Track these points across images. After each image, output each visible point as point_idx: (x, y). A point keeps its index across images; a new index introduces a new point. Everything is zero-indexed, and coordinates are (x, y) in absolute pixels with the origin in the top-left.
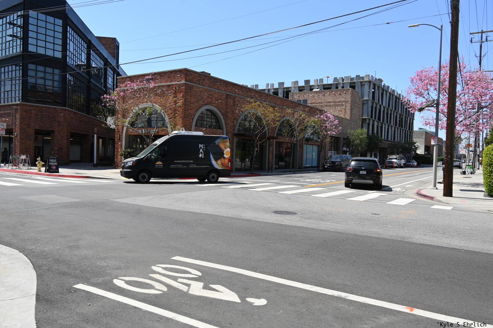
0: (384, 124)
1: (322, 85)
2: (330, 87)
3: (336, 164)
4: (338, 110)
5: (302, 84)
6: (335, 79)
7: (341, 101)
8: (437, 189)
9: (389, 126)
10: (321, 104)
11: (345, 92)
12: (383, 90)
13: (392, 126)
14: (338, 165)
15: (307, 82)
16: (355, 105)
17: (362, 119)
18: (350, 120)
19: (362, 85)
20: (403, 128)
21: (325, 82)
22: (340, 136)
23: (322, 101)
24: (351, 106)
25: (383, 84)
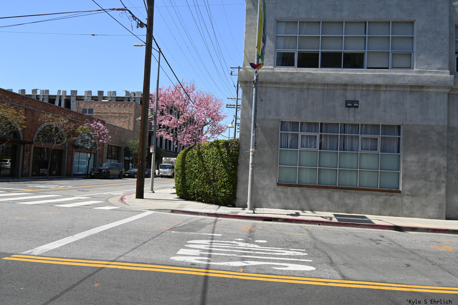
1: (114, 97)
2: (123, 99)
4: (123, 121)
5: (95, 94)
6: (127, 92)
7: (125, 113)
10: (106, 115)
11: (129, 105)
14: (104, 172)
15: (101, 93)
18: (134, 132)
21: (118, 95)
22: (120, 146)
23: (108, 111)
24: (134, 119)
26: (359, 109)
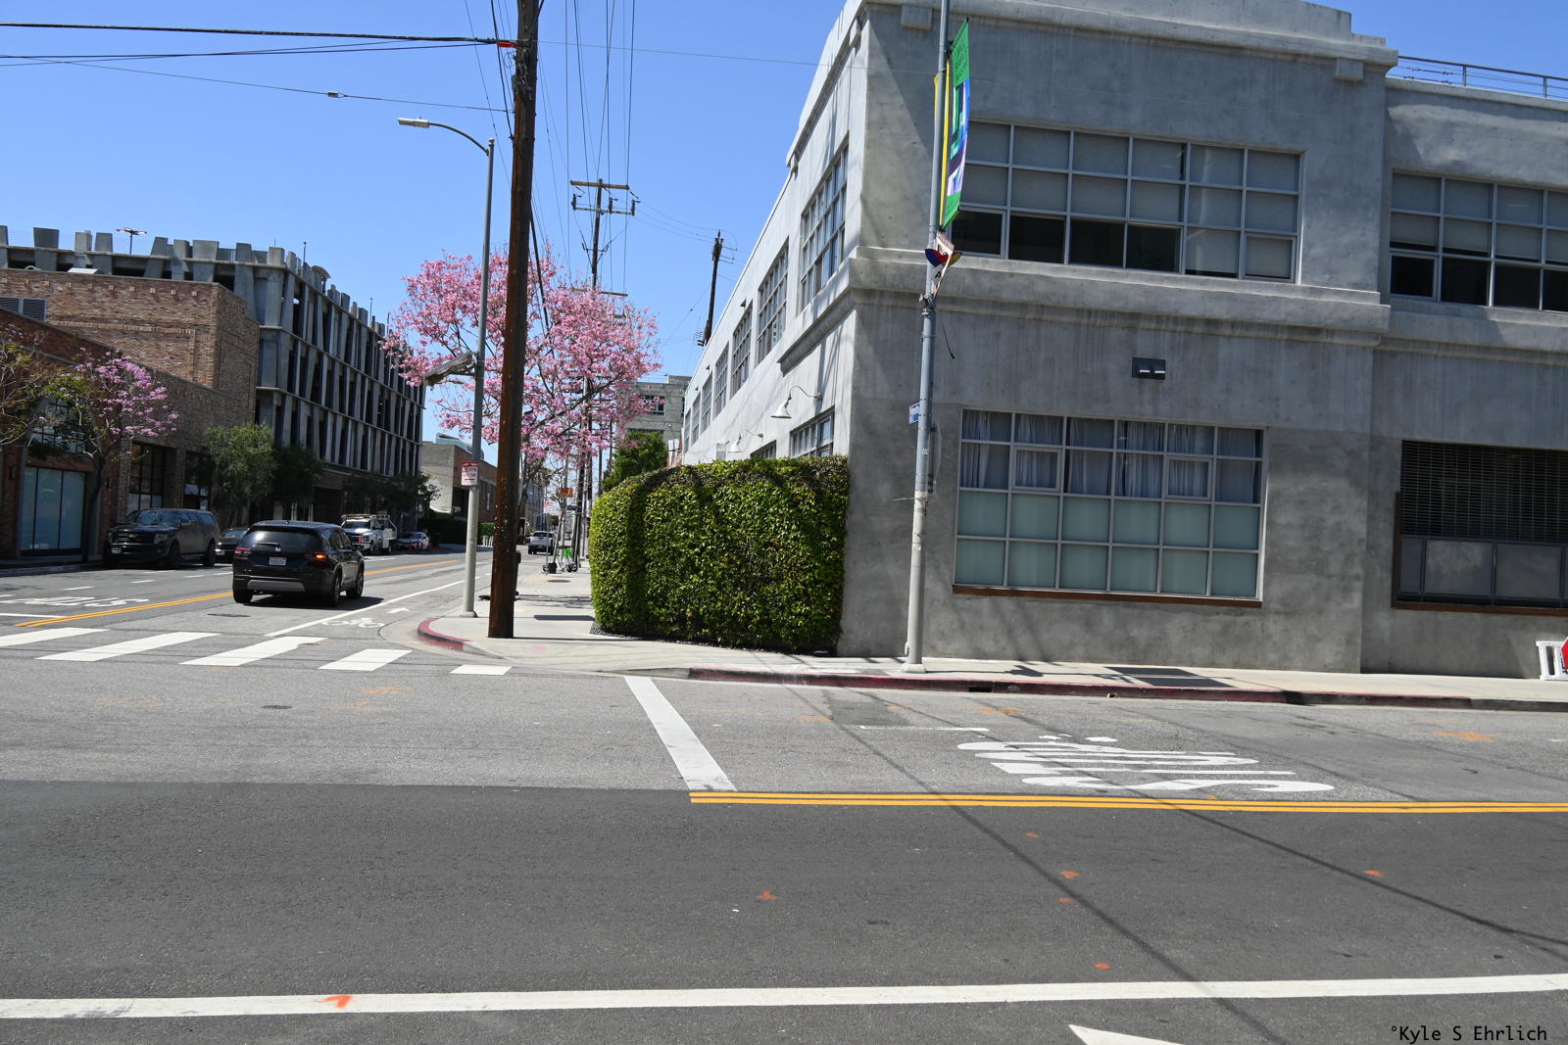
0: (332, 413)
1: (105, 255)
2: (140, 266)
3: (157, 541)
4: (169, 353)
6: (160, 242)
7: (178, 324)
8: (476, 616)
9: (346, 421)
10: (101, 325)
11: (194, 293)
12: (329, 304)
13: (355, 423)
14: (162, 545)
15: (46, 236)
16: (230, 341)
17: (258, 390)
18: (214, 393)
19: (257, 279)
20: (392, 432)
21: (120, 248)
22: (173, 445)
23: (108, 313)
24: (217, 346)
25: (328, 287)
26: (1166, 383)
